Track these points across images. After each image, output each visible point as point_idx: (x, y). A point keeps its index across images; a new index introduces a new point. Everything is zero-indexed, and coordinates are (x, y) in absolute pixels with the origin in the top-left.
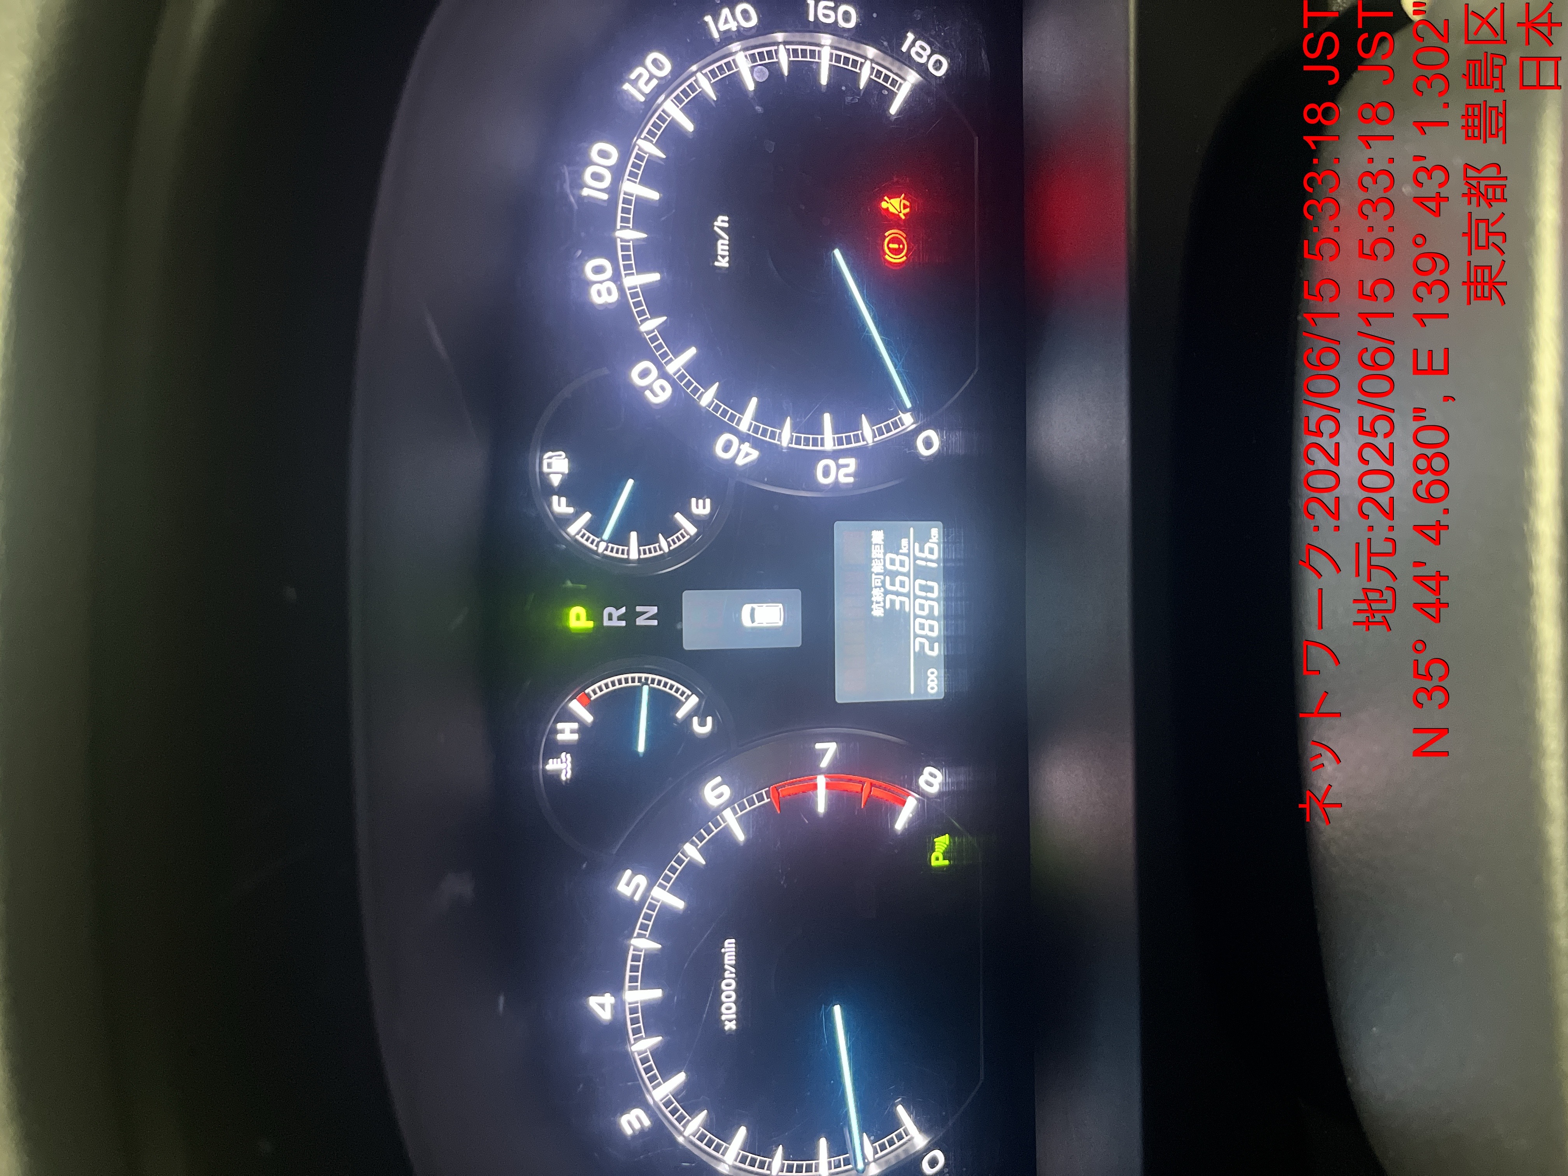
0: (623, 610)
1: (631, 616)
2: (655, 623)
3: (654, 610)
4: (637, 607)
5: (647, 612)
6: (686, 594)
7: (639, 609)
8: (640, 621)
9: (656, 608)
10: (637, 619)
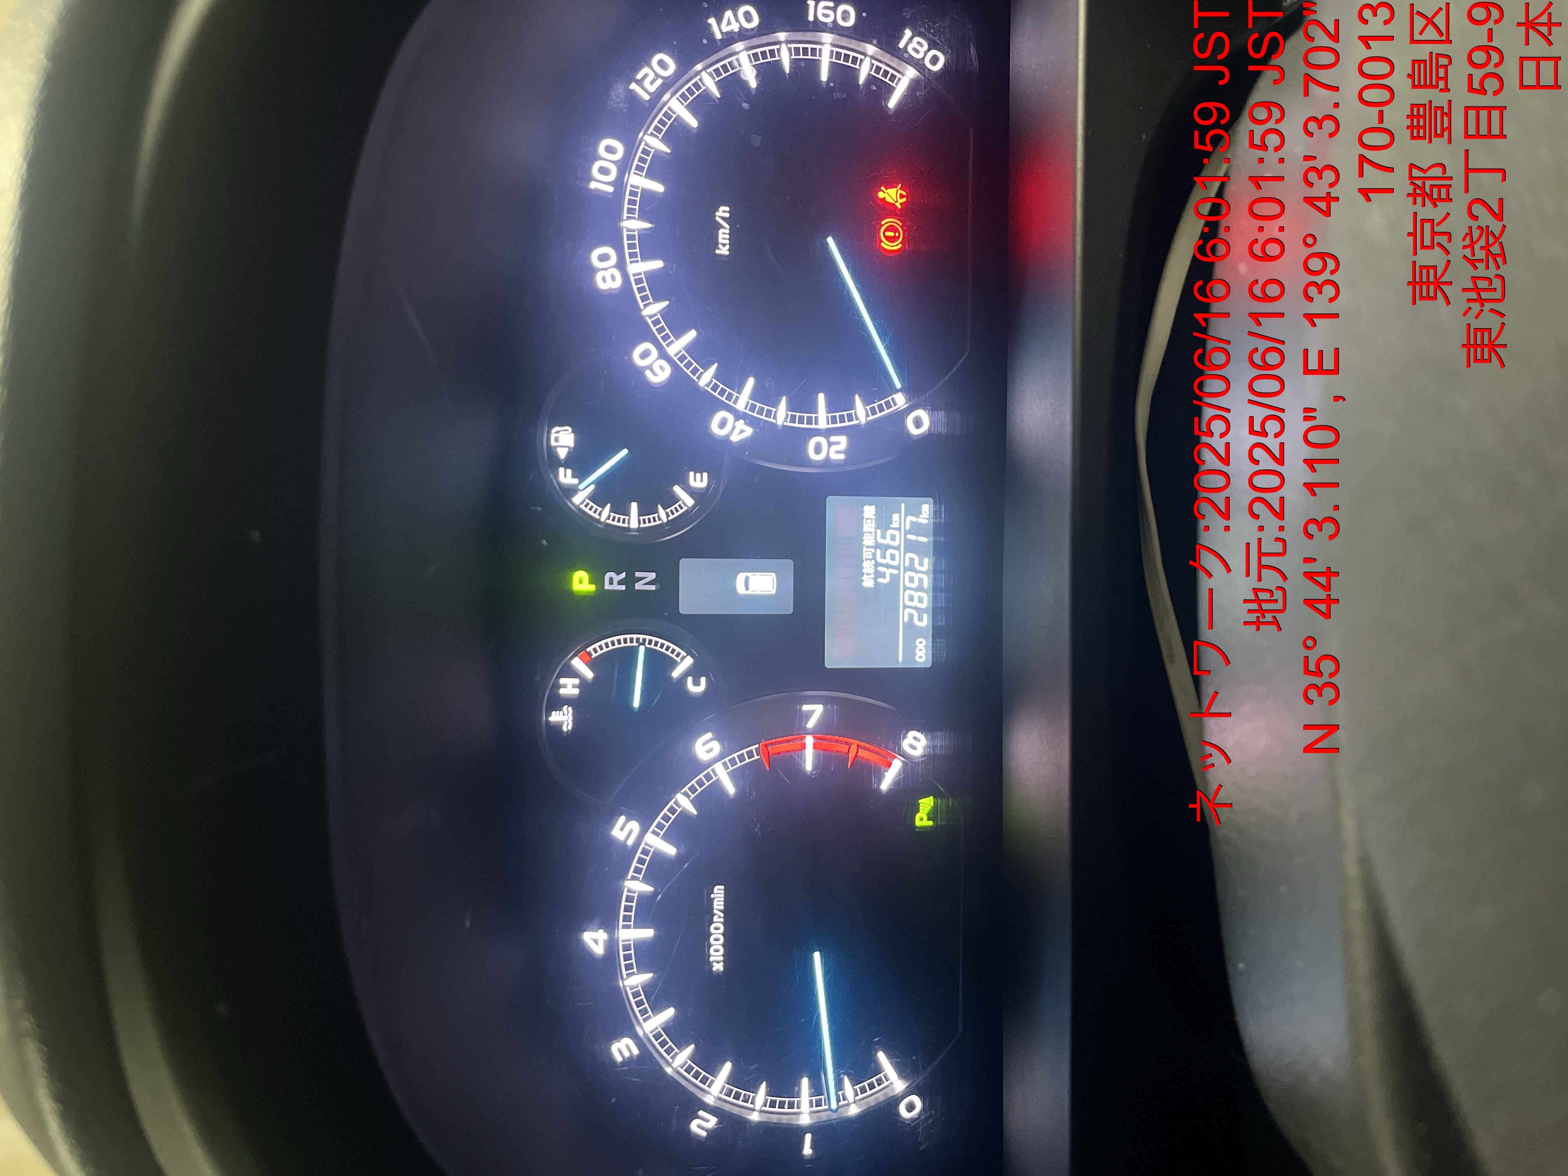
0: (623, 575)
1: (630, 581)
2: (653, 588)
3: (652, 576)
4: (637, 573)
5: (645, 578)
6: (683, 561)
7: (638, 574)
8: (639, 586)
9: (654, 574)
10: (636, 584)
